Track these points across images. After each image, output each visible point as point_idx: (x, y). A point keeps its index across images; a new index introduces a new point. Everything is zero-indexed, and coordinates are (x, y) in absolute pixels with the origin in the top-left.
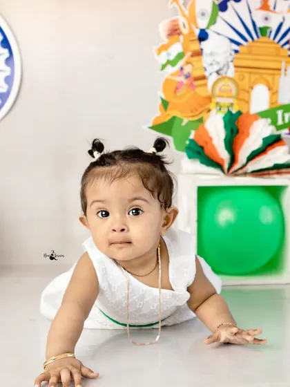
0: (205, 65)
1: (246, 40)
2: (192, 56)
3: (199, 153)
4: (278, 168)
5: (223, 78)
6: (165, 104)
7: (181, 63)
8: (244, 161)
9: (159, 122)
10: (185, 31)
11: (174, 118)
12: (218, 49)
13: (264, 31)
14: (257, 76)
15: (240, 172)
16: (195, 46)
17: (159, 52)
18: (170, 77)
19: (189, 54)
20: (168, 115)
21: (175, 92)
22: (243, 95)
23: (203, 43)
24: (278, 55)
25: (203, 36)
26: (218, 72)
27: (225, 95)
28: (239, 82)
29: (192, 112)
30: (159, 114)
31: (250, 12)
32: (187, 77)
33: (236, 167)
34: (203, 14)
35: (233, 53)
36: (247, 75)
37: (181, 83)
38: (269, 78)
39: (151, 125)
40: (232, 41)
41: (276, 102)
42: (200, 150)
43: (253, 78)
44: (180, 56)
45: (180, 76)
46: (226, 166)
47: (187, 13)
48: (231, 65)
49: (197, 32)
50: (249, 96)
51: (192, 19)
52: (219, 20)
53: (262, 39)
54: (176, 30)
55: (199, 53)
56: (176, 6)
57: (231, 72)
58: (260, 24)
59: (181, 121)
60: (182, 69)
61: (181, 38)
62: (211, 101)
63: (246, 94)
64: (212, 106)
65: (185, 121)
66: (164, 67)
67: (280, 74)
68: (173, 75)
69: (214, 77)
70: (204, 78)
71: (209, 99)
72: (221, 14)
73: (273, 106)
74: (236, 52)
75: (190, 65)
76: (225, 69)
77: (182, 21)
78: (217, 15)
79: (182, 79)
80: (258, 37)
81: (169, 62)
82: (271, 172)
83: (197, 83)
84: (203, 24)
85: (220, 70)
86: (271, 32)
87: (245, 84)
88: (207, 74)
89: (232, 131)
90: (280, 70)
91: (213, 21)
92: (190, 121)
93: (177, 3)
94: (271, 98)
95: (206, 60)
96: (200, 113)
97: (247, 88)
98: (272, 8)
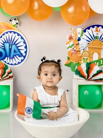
0: (80, 47)
1: (91, 40)
2: (76, 45)
3: (79, 73)
4: (101, 80)
5: (85, 51)
6: (69, 58)
7: (73, 47)
8: (91, 77)
9: (67, 63)
10: (74, 38)
11: (71, 62)
12: (83, 43)
13: (96, 38)
14: (95, 50)
15: (90, 80)
16: (77, 42)
17: (67, 44)
18: (70, 51)
19: (75, 44)
20: (70, 61)
21: (71, 55)
22: (91, 56)
23: (79, 41)
24: (101, 44)
25: (79, 39)
26: (83, 50)
27: (86, 56)
28: (89, 52)
29: (76, 61)
30: (67, 61)
31: (93, 32)
32: (75, 51)
33: (89, 78)
34: (79, 33)
35: (88, 44)
36: (92, 50)
37: (73, 53)
38: (98, 51)
39: (65, 64)
40: (87, 41)
41: (100, 58)
42: (79, 72)
43: (94, 51)
44: (73, 45)
45: (73, 50)
46: (86, 78)
47: (74, 33)
48: (87, 47)
49: (77, 38)
50: (92, 56)
51: (76, 35)
52: (84, 35)
53: (96, 40)
54: (72, 38)
55: (78, 44)
56: (71, 31)
57: (87, 50)
58: (95, 35)
59: (73, 63)
60: (73, 49)
61: (73, 40)
62: (82, 58)
63: (92, 55)
64: (82, 59)
65: (74, 63)
66: (68, 48)
67: (101, 50)
68: (70, 50)
69: (82, 51)
70: (79, 51)
71: (81, 57)
72: (84, 33)
73: (99, 59)
74: (89, 44)
75: (75, 48)
76: (86, 49)
77: (73, 35)
78: (83, 33)
79: (73, 51)
80: (95, 39)
81: (69, 47)
82: (99, 80)
83: (77, 53)
84: (79, 36)
85: (84, 49)
86: (98, 38)
87: (91, 53)
88: (80, 50)
89: (88, 68)
90: (101, 48)
91: (82, 35)
92: (76, 63)
93: (72, 30)
94: (99, 57)
95: (80, 46)
96: (78, 61)
97: (92, 54)
98: (99, 31)
